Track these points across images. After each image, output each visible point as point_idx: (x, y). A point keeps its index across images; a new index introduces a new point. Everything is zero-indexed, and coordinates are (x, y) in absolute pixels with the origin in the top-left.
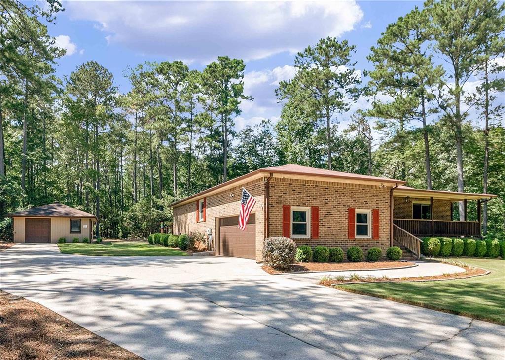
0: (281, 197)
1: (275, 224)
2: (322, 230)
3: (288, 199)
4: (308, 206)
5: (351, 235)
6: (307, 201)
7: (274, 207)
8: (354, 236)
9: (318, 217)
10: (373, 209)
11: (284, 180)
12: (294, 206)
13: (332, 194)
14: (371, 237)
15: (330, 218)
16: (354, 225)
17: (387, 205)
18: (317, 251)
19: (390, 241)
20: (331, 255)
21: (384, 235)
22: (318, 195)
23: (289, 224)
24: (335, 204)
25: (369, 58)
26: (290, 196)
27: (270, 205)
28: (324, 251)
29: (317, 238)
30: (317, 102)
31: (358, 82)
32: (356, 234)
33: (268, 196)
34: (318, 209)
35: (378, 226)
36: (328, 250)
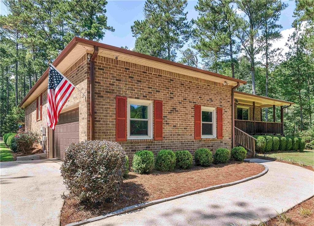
0: (113, 85)
1: (104, 121)
2: (167, 130)
3: (123, 88)
4: (149, 100)
5: (197, 135)
6: (149, 93)
7: (102, 97)
8: (200, 136)
9: (162, 114)
10: (218, 108)
11: (116, 61)
12: (131, 97)
13: (177, 88)
14: (215, 136)
15: (174, 115)
16: (200, 123)
17: (230, 104)
18: (160, 157)
19: (232, 140)
20: (178, 161)
21: (227, 135)
22: (161, 87)
23: (125, 121)
24: (181, 99)
25: (196, 8)
26: (126, 84)
27: (96, 93)
28: (169, 156)
29: (160, 138)
30: (161, 36)
31: (188, 27)
32: (201, 134)
33: (92, 82)
34: (161, 103)
35: (222, 124)
36: (175, 155)
